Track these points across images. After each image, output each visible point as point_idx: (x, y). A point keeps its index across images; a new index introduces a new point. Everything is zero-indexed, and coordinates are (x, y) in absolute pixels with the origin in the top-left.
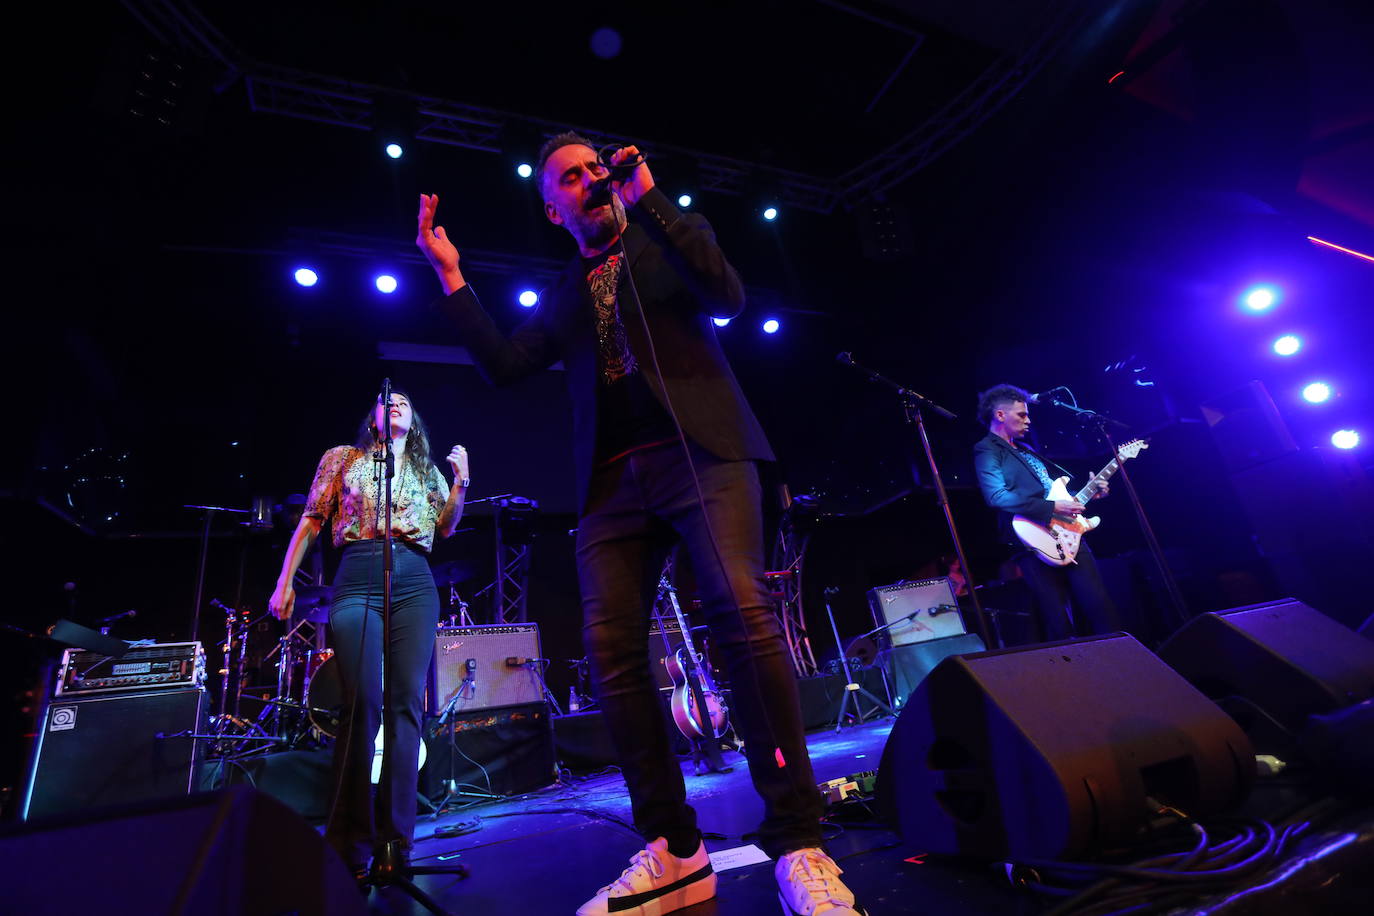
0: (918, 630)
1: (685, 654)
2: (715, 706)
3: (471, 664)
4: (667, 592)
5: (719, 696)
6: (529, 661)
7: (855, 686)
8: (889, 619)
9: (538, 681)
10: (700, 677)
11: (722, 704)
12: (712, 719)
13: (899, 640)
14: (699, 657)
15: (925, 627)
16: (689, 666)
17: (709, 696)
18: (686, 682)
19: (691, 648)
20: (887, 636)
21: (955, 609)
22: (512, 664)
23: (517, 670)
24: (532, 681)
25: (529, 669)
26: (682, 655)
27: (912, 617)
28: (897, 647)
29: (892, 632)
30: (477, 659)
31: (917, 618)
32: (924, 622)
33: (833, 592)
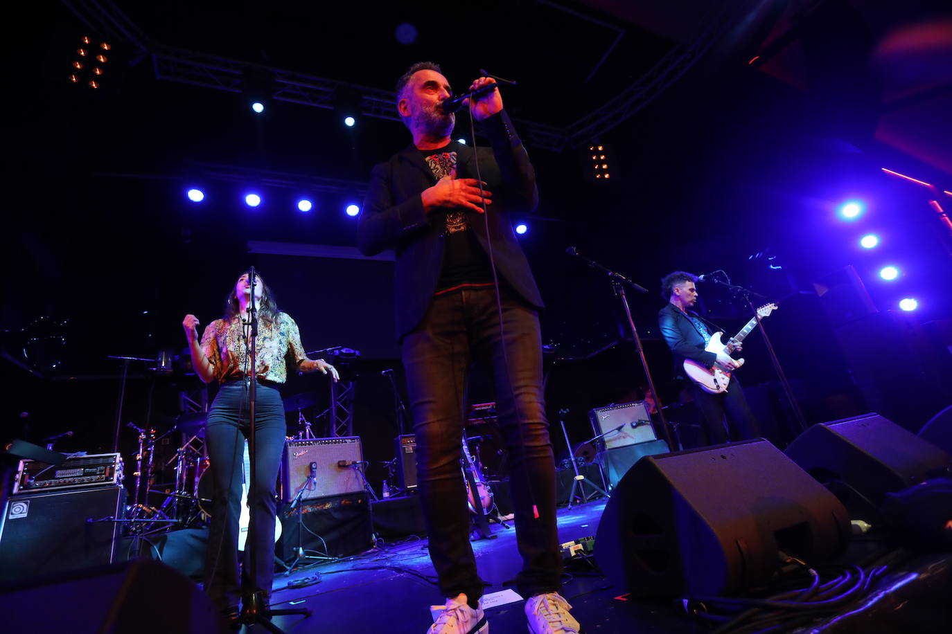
0: (624, 437)
3: (313, 466)
6: (354, 463)
7: (581, 477)
8: (604, 430)
9: (360, 476)
13: (609, 446)
15: (629, 436)
20: (603, 443)
21: (649, 423)
22: (342, 466)
23: (346, 470)
24: (357, 477)
25: (354, 469)
27: (619, 429)
28: (609, 449)
29: (606, 439)
30: (317, 463)
31: (623, 429)
32: (628, 432)
33: (565, 412)
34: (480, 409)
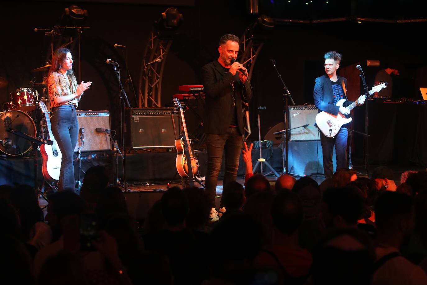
0: (307, 133)
1: (184, 140)
2: (195, 164)
3: (83, 131)
4: (179, 108)
5: (196, 160)
6: (107, 130)
7: (263, 160)
8: (292, 125)
10: (189, 150)
11: (197, 163)
12: (193, 170)
13: (293, 138)
14: (190, 141)
15: (312, 133)
16: (186, 146)
17: (192, 159)
18: (184, 153)
19: (187, 137)
20: (288, 135)
22: (98, 131)
23: (101, 134)
24: (106, 140)
25: (105, 134)
26: (183, 140)
27: (305, 127)
28: (292, 141)
29: (292, 133)
30: (85, 128)
31: (308, 127)
32: (311, 129)
33: (263, 108)
34: (194, 89)
